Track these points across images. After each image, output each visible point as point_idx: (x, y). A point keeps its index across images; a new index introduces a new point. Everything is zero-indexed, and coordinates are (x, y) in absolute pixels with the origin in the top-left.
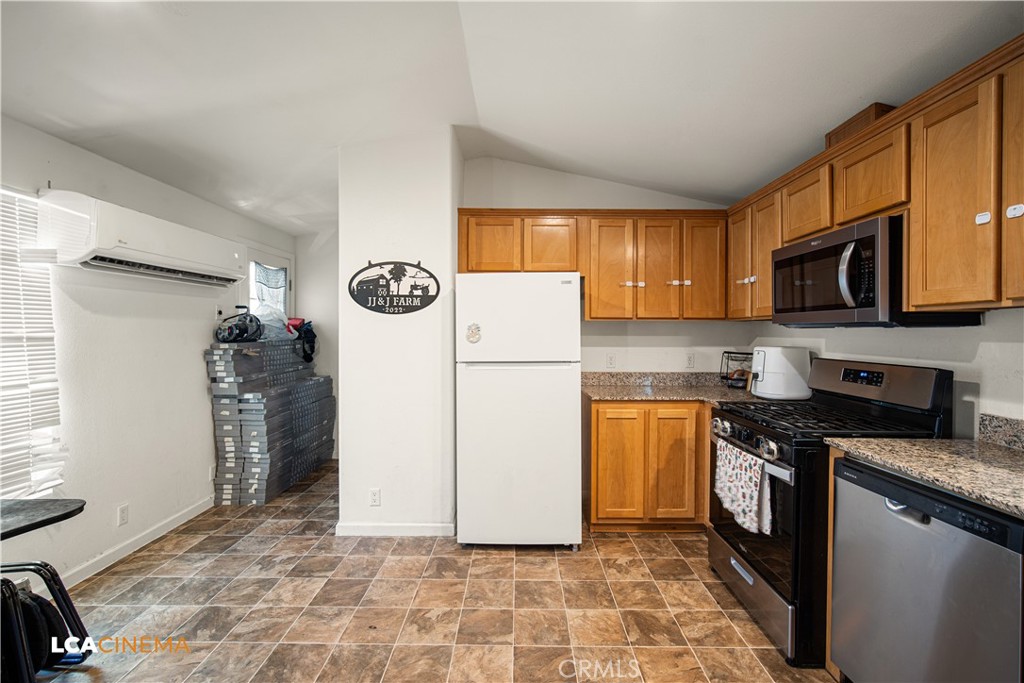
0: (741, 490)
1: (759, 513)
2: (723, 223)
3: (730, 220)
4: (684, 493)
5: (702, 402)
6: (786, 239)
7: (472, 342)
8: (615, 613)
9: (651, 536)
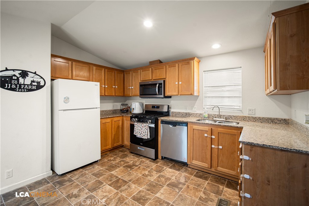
0: (143, 131)
1: (147, 135)
2: (123, 73)
3: (125, 73)
4: (119, 139)
5: (123, 116)
6: (141, 80)
7: (66, 103)
8: (121, 168)
9: (113, 152)
